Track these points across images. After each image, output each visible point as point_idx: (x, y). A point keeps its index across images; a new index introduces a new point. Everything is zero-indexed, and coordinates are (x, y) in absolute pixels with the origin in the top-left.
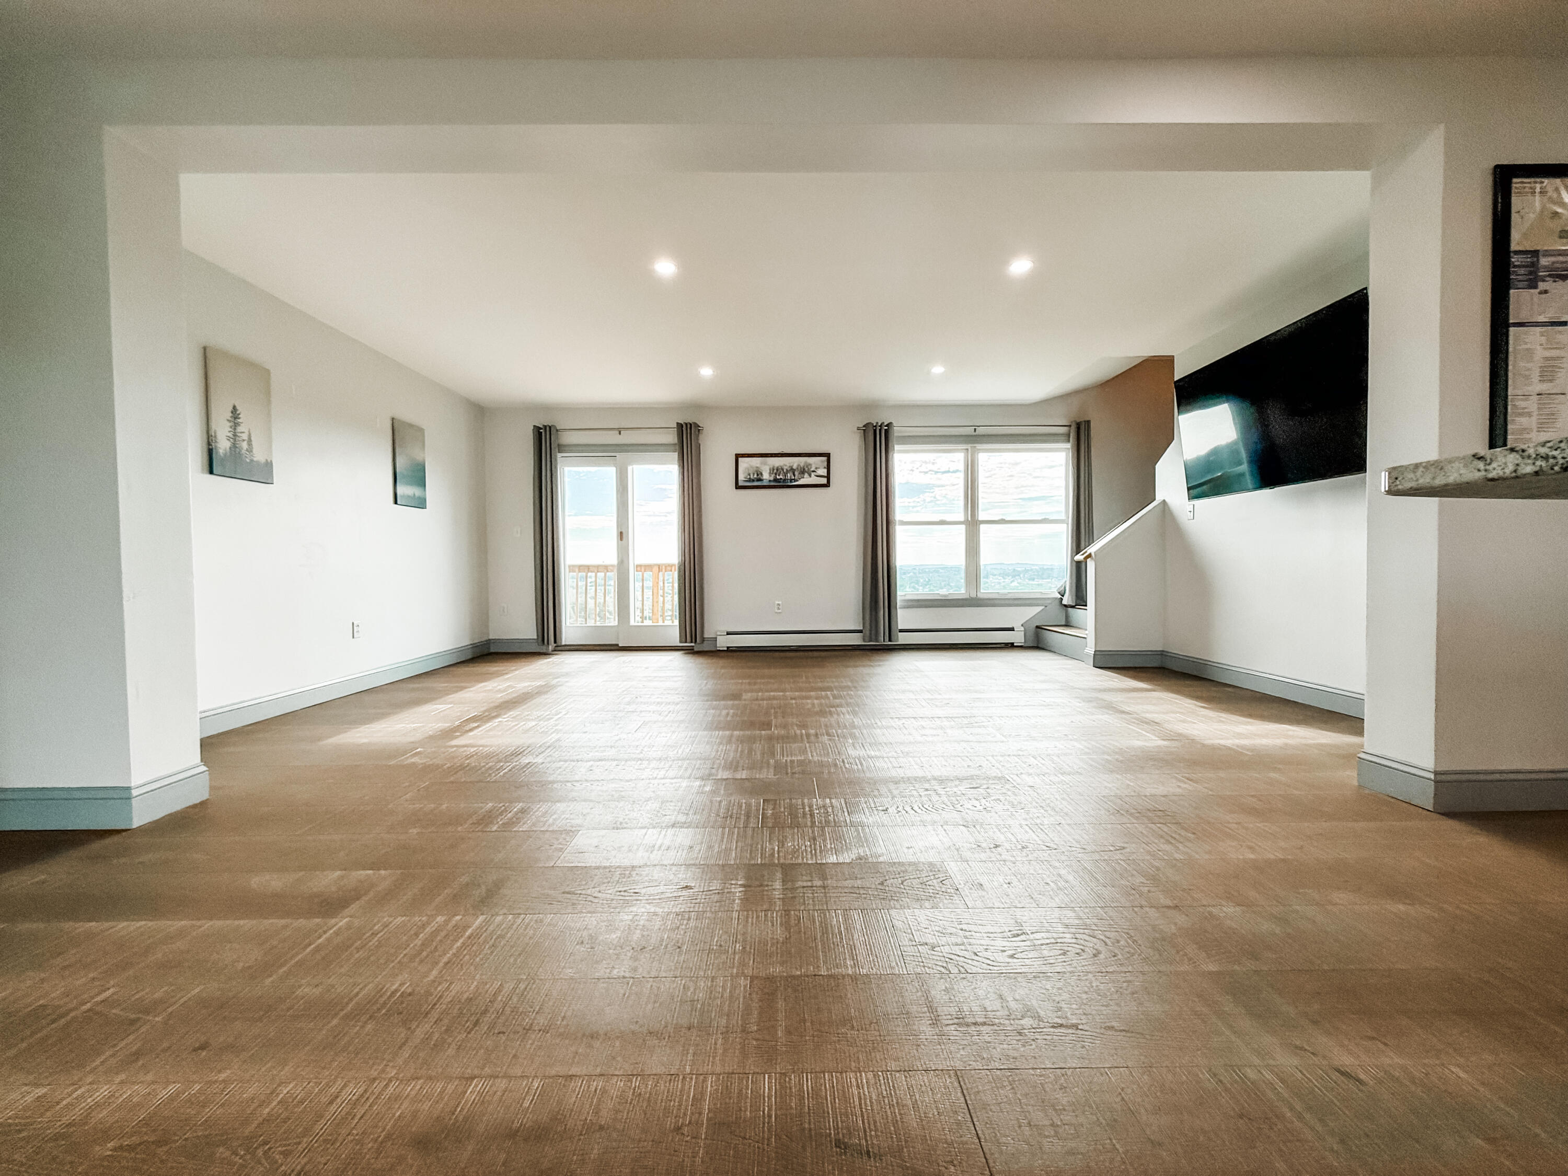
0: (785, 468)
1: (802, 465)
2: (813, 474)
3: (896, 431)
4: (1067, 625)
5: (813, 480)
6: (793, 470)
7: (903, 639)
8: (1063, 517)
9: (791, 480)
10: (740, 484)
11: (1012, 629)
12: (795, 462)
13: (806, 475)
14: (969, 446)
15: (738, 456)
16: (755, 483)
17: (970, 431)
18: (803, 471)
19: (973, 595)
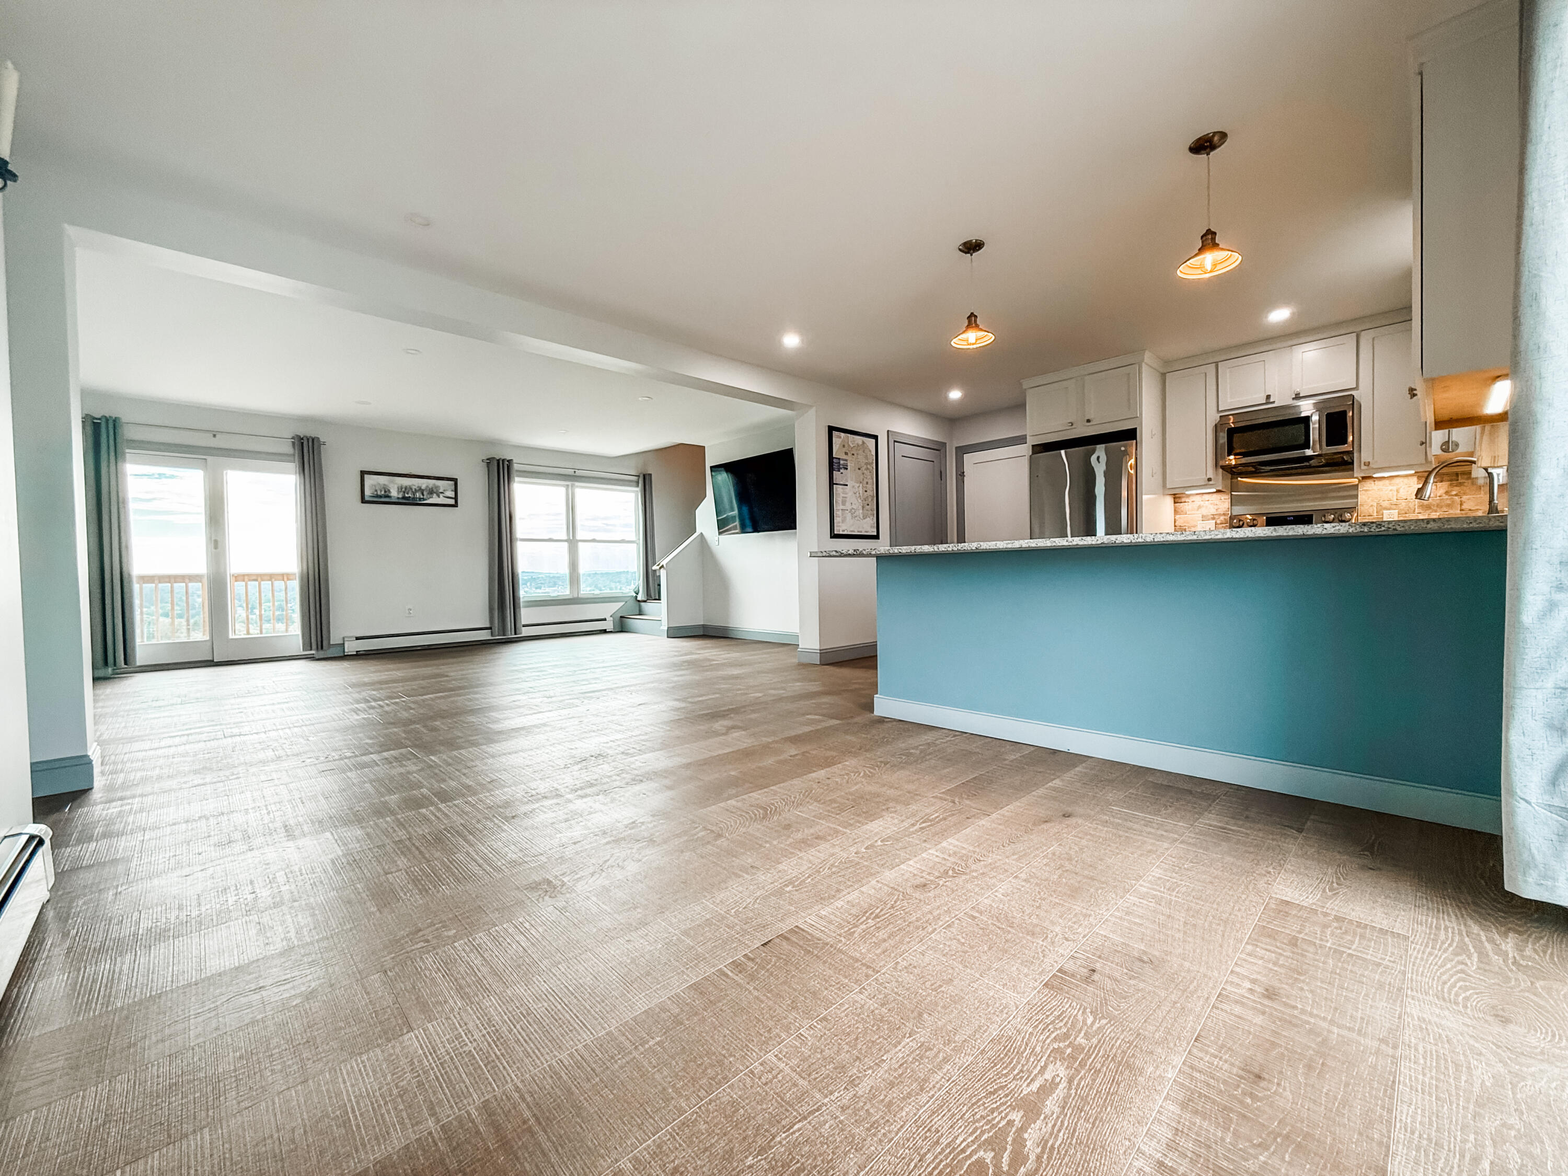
0: (414, 488)
1: (430, 486)
2: (441, 495)
3: (516, 467)
4: (640, 614)
5: (441, 500)
6: (422, 491)
7: (525, 632)
8: (633, 537)
9: (420, 499)
10: (367, 498)
11: (605, 620)
12: (424, 483)
13: (435, 495)
14: (569, 483)
15: (363, 473)
16: (382, 499)
17: (571, 472)
18: (431, 492)
19: (576, 596)
